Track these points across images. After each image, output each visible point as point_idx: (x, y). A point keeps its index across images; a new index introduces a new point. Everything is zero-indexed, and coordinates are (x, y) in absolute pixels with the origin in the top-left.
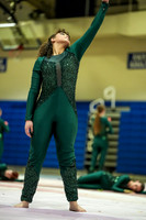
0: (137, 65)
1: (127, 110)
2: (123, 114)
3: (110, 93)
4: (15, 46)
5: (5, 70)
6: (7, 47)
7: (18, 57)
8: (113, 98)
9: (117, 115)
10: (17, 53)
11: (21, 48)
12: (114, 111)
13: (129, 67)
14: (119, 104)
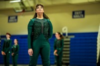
0: (77, 16)
1: (73, 37)
2: (71, 39)
3: (65, 29)
4: (21, 10)
5: (17, 21)
6: (17, 11)
7: (22, 15)
8: (66, 32)
9: (69, 39)
10: (22, 13)
11: (24, 11)
12: (67, 38)
13: (73, 18)
14: (69, 34)
